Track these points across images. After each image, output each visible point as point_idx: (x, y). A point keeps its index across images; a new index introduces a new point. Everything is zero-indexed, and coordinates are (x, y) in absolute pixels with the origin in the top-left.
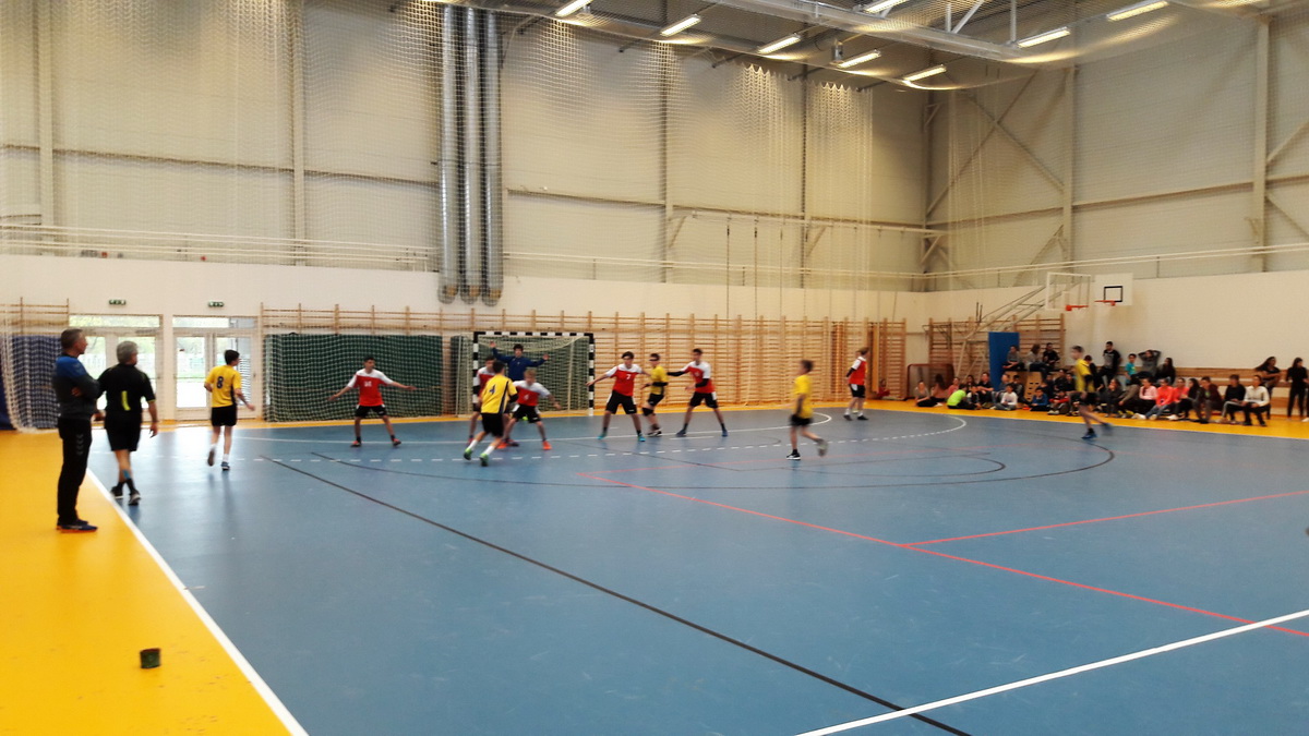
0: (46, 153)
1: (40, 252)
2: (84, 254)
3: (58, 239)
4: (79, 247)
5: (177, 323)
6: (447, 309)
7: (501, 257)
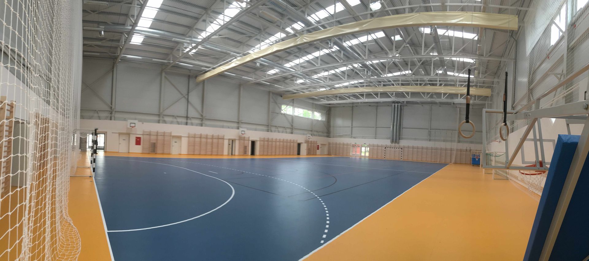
0: (351, 127)
1: (350, 138)
4: (353, 137)
7: (399, 137)
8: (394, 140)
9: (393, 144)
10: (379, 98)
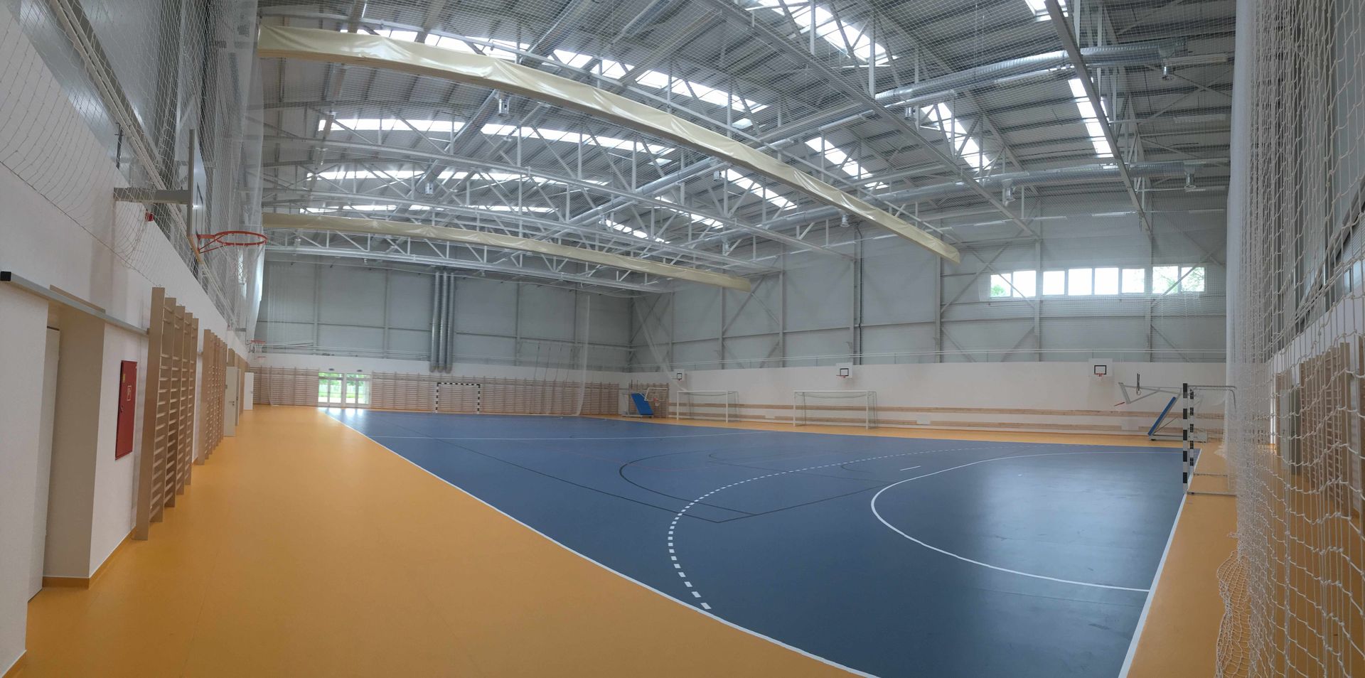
0: (316, 325)
1: (312, 354)
2: (324, 354)
3: (317, 350)
4: (322, 352)
5: (348, 376)
6: (432, 374)
7: (452, 356)
8: (441, 362)
9: (437, 374)
10: (409, 254)
